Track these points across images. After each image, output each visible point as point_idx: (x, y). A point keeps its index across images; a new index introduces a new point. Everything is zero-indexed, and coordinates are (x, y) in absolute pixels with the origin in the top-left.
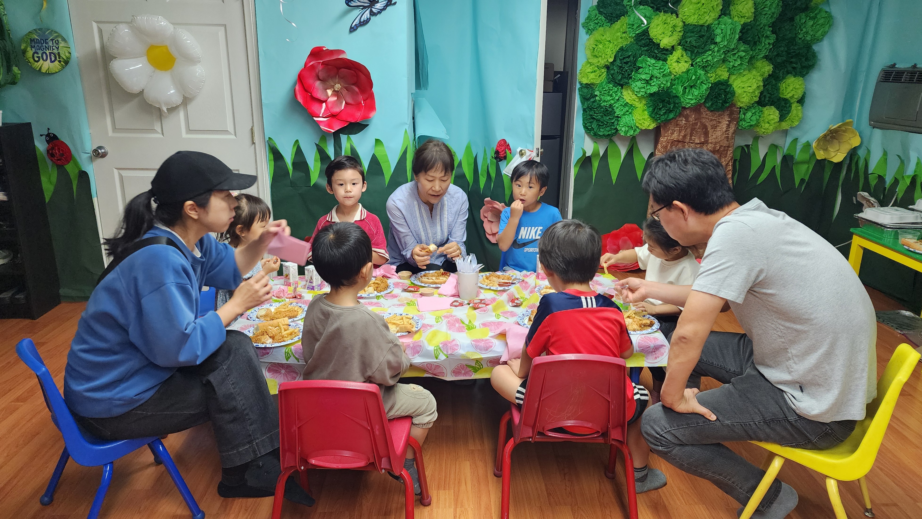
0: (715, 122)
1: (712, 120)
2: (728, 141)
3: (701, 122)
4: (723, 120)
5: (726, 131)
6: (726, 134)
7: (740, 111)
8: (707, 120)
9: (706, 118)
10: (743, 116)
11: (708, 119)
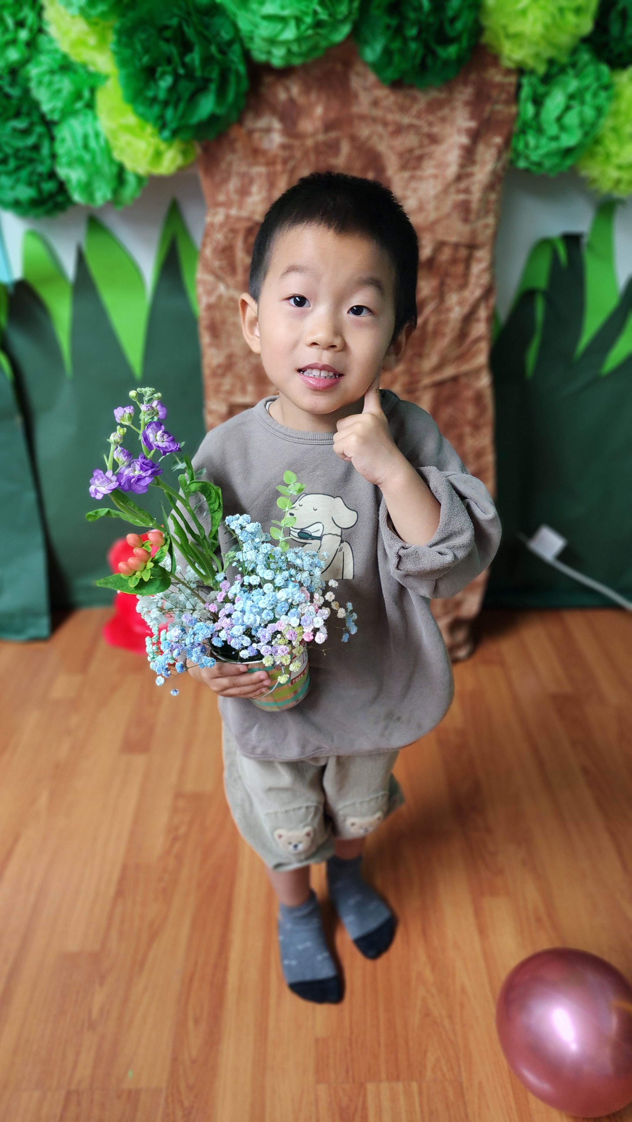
0: (410, 140)
1: (399, 130)
2: (466, 220)
3: (353, 139)
4: (448, 129)
5: (459, 178)
6: (459, 191)
7: (519, 87)
8: (380, 129)
9: (374, 120)
10: (529, 110)
11: (385, 124)
